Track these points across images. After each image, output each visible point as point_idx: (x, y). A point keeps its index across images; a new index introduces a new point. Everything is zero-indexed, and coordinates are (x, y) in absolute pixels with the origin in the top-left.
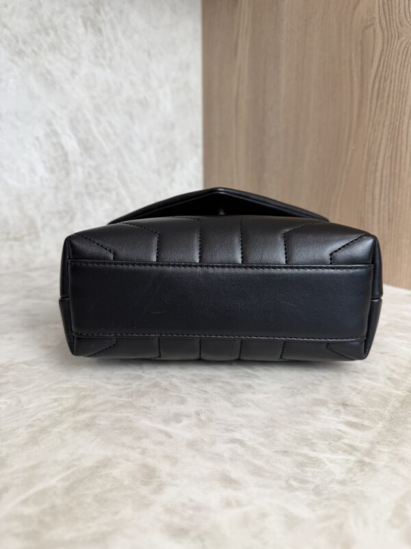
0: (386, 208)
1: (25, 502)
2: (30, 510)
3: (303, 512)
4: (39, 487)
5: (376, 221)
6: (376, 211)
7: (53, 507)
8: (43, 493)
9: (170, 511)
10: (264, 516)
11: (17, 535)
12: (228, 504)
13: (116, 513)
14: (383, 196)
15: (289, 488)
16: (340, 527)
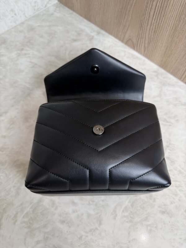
0: (155, 25)
1: (23, 217)
2: (26, 220)
3: (92, 212)
4: (25, 212)
5: (148, 29)
6: (149, 24)
7: (31, 218)
8: (27, 213)
9: (60, 215)
10: (83, 214)
11: (26, 228)
12: (74, 212)
13: (47, 218)
14: (154, 17)
15: (89, 204)
16: (100, 216)
